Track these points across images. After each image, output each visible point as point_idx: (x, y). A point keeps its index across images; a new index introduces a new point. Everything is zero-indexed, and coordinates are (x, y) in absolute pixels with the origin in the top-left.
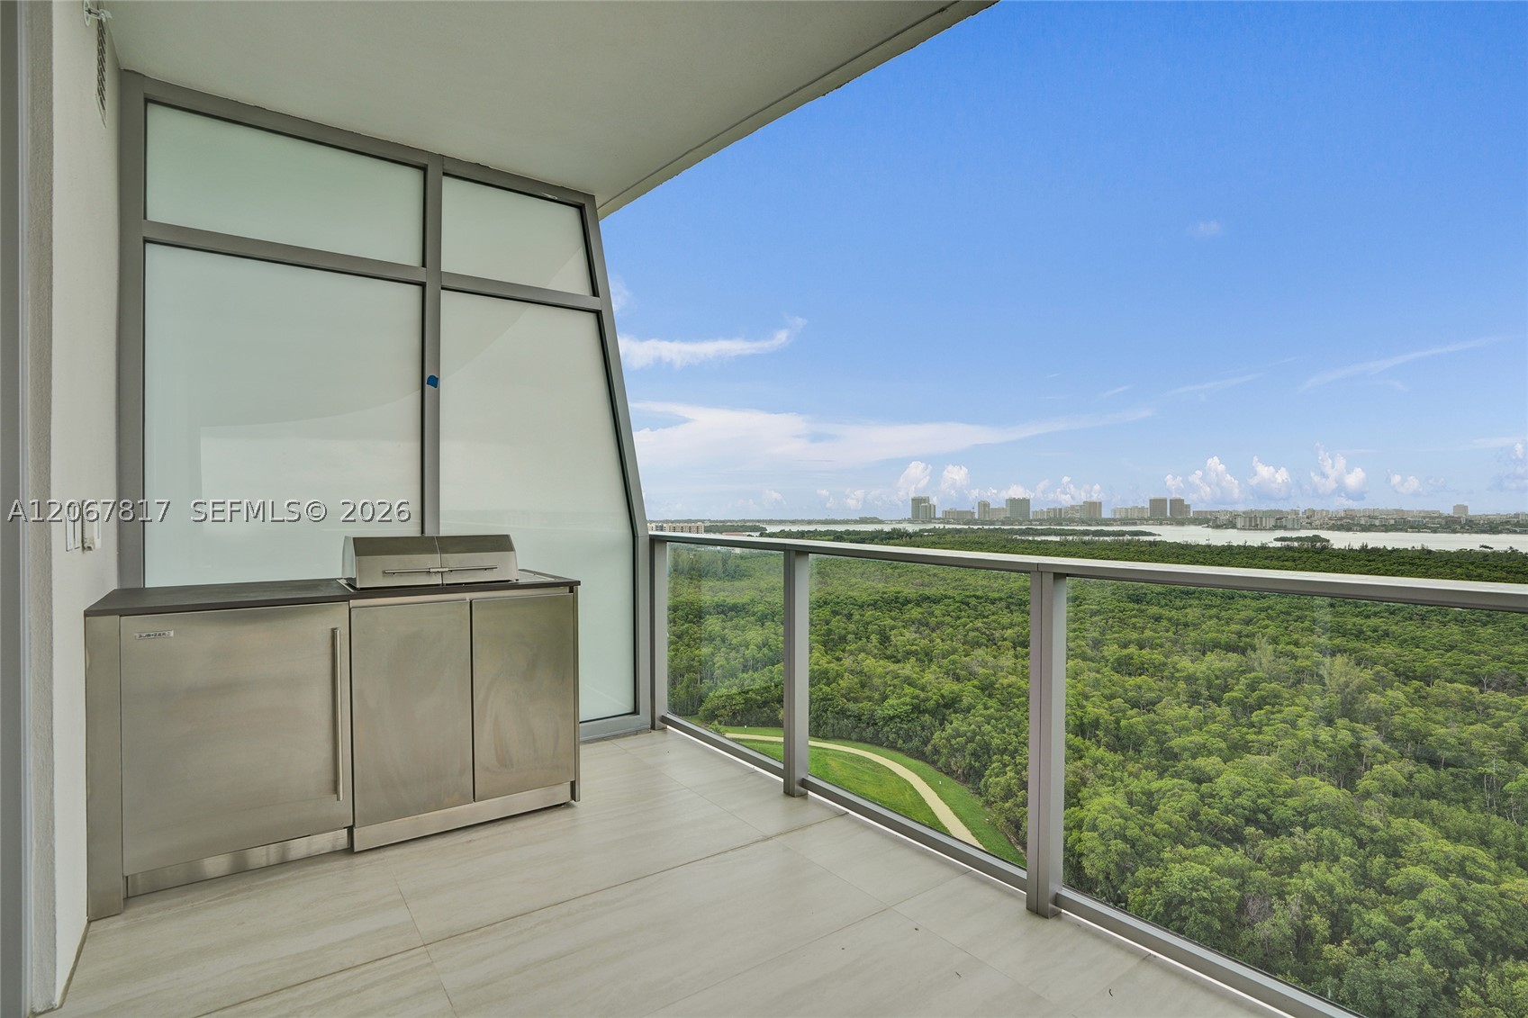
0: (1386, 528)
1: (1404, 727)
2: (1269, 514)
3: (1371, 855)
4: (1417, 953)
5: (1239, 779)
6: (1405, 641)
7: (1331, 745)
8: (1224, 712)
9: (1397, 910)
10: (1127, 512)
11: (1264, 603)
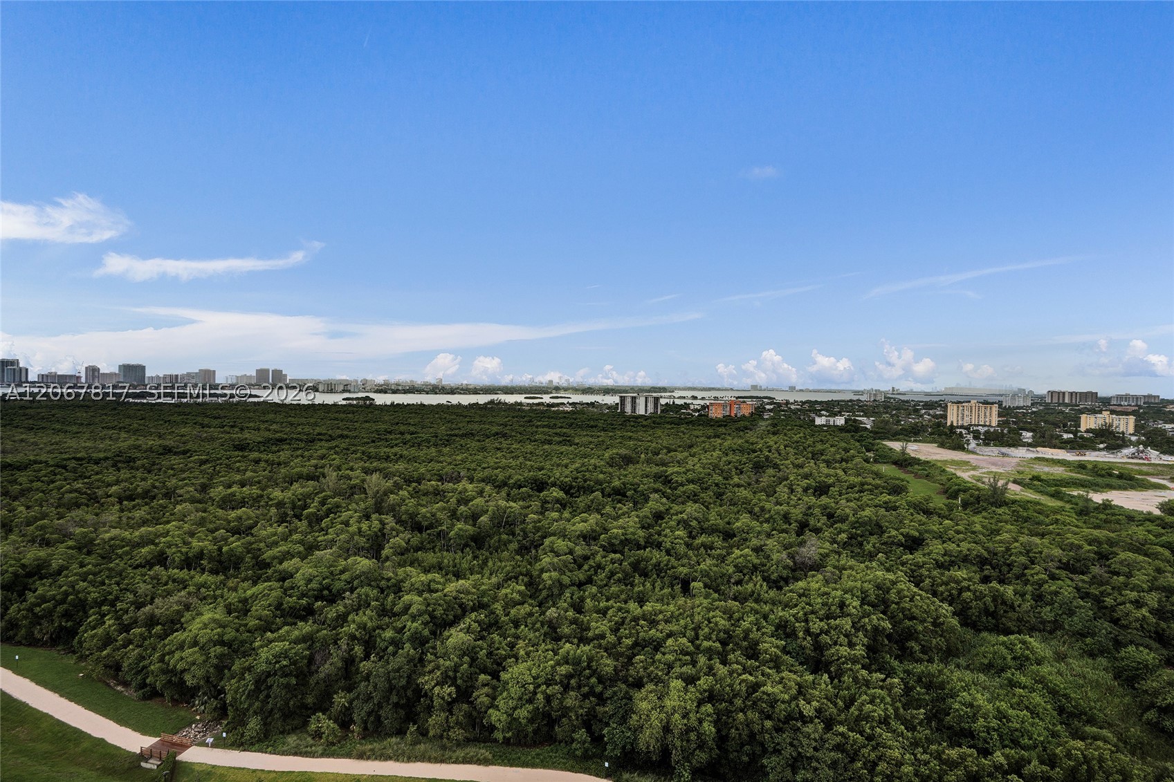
0: (406, 392)
1: (406, 512)
2: (340, 382)
3: (387, 595)
4: (407, 645)
5: (311, 570)
6: (410, 459)
7: (369, 532)
8: (302, 526)
9: (399, 625)
10: (237, 379)
11: (334, 443)
